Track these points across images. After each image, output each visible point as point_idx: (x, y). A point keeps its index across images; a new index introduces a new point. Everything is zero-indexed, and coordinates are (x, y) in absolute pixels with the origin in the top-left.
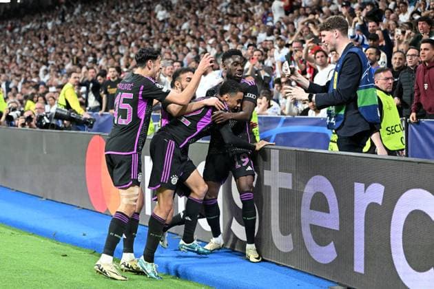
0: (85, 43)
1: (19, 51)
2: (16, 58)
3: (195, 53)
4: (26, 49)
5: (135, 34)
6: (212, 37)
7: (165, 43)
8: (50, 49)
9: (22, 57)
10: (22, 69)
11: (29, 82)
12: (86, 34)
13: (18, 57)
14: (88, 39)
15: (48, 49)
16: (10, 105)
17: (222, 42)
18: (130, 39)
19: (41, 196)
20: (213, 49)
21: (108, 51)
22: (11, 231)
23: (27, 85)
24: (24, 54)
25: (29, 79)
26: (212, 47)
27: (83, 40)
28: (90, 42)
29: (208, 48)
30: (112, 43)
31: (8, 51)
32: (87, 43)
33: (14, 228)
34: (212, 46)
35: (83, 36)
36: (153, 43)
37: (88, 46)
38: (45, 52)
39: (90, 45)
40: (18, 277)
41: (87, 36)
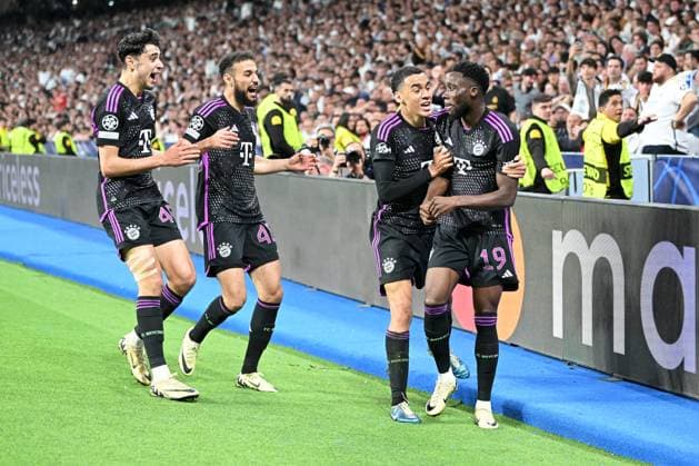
0: (439, 24)
1: (321, 37)
2: (315, 50)
3: (640, 42)
4: (334, 33)
5: (531, 9)
6: (672, 14)
7: (585, 24)
8: (377, 34)
9: (325, 48)
10: (326, 70)
11: (339, 94)
12: (440, 7)
13: (319, 47)
14: (445, 17)
15: (373, 34)
16: (321, 132)
17: (691, 23)
18: (520, 16)
19: (363, 300)
20: (674, 35)
21: (481, 37)
22: (310, 363)
23: (336, 98)
24: (328, 42)
25: (338, 88)
26: (670, 32)
27: (435, 18)
28: (448, 22)
29: (665, 33)
30: (489, 24)
31: (300, 37)
32: (443, 23)
33: (314, 357)
34: (670, 29)
35: (437, 11)
36: (564, 23)
37: (445, 29)
38: (367, 39)
39: (449, 27)
40: (325, 445)
41: (443, 12)
